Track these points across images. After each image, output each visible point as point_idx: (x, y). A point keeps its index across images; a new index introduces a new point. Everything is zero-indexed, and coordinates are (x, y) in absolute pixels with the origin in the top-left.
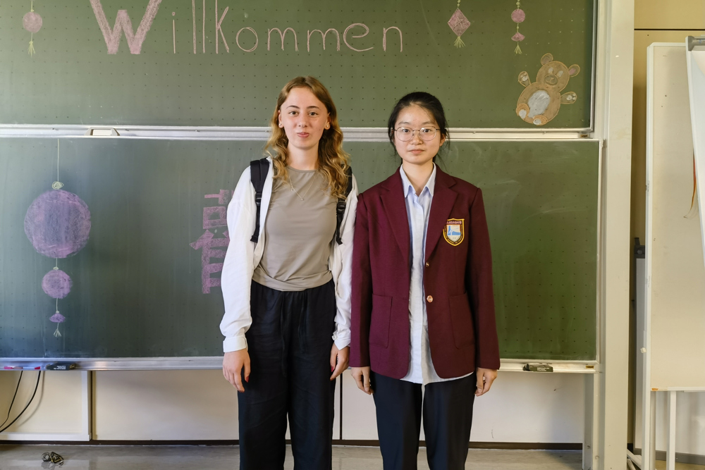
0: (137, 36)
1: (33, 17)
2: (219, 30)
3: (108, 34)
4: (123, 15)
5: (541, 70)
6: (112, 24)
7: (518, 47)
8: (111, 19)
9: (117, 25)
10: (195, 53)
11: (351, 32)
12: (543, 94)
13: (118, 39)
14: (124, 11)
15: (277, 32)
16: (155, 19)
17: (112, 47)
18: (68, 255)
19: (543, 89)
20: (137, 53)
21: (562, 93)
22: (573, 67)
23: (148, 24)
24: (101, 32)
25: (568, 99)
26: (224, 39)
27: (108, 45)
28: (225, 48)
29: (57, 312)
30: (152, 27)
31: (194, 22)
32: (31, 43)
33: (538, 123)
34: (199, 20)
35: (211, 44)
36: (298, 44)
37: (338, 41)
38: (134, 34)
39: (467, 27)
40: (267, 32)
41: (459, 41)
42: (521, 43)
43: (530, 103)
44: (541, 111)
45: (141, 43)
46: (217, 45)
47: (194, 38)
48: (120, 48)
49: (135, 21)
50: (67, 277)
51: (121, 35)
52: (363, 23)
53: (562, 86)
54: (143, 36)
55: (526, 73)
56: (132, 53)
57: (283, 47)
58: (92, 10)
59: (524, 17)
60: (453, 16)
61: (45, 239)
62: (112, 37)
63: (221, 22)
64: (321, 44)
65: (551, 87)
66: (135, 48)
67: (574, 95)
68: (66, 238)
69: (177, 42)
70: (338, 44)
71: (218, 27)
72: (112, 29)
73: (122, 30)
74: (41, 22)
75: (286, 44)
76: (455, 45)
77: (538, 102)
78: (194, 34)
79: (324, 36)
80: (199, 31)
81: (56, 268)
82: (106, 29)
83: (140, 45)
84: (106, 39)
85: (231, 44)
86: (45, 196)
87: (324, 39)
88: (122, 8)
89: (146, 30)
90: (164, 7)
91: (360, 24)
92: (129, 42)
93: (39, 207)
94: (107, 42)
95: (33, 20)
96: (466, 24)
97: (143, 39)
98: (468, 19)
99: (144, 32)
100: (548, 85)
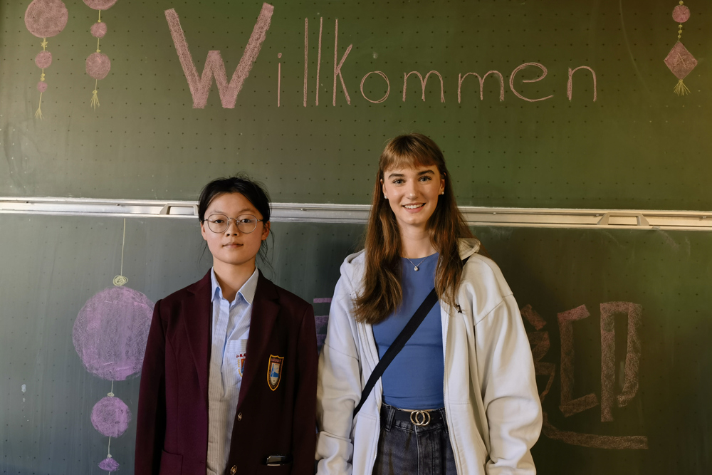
0: (232, 85)
1: (99, 60)
2: (338, 76)
3: (195, 82)
4: (214, 57)
6: (200, 71)
8: (200, 63)
9: (207, 71)
10: (305, 105)
11: (522, 75)
13: (207, 88)
14: (216, 52)
15: (416, 77)
16: (256, 64)
17: (199, 100)
18: (128, 377)
20: (231, 106)
23: (246, 70)
24: (186, 80)
26: (344, 86)
27: (193, 96)
28: (345, 98)
29: (109, 456)
30: (251, 72)
31: (306, 65)
32: (95, 92)
34: (313, 63)
35: (326, 93)
36: (445, 92)
37: (502, 89)
38: (228, 82)
39: (693, 66)
40: (402, 77)
41: (681, 86)
45: (236, 93)
46: (334, 94)
47: (305, 86)
48: (209, 100)
49: (230, 66)
50: (124, 407)
51: (211, 83)
52: (539, 61)
54: (240, 84)
56: (224, 106)
57: (423, 97)
58: (175, 50)
60: (672, 52)
61: (99, 354)
63: (341, 65)
64: (477, 92)
66: (229, 100)
68: (127, 352)
69: (282, 92)
70: (502, 92)
71: (337, 71)
72: (200, 76)
73: (213, 79)
74: (108, 66)
75: (428, 92)
76: (675, 91)
78: (305, 81)
79: (482, 81)
80: (312, 78)
81: (111, 394)
82: (192, 75)
83: (235, 97)
84: (191, 88)
85: (355, 92)
86: (104, 294)
87: (482, 86)
88: (213, 48)
89: (243, 77)
90: (266, 47)
91: (535, 64)
92: (221, 91)
93: (94, 309)
94: (192, 92)
95: (99, 63)
96: (691, 62)
97: (239, 89)
98: (696, 56)
99: (242, 79)
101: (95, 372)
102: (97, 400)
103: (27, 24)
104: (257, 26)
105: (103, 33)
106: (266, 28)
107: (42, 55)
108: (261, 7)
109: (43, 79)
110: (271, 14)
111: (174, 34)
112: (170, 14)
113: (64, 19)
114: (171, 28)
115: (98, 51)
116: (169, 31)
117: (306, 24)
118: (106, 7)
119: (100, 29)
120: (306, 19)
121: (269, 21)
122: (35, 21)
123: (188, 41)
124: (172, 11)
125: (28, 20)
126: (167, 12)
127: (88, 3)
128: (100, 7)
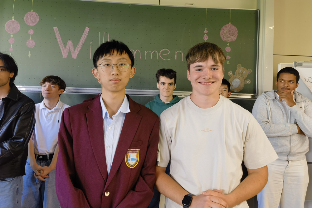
0: (76, 51)
1: (31, 42)
3: (63, 50)
4: (70, 43)
6: (65, 46)
7: (228, 61)
8: (65, 44)
9: (67, 47)
11: (163, 52)
12: (238, 80)
13: (67, 52)
14: (70, 41)
15: (133, 51)
16: (83, 45)
17: (65, 55)
19: (238, 78)
20: (75, 58)
21: (245, 80)
22: (249, 70)
23: (80, 47)
24: (60, 49)
25: (247, 82)
30: (82, 48)
32: (30, 52)
33: (236, 91)
36: (141, 56)
37: (157, 56)
38: (74, 50)
43: (233, 83)
44: (237, 86)
48: (68, 56)
49: (75, 45)
51: (69, 51)
52: (167, 49)
53: (245, 77)
54: (78, 51)
55: (231, 71)
56: (73, 58)
58: (57, 40)
59: (230, 50)
62: (65, 51)
64: (150, 57)
66: (74, 56)
67: (250, 81)
70: (157, 57)
72: (65, 48)
73: (69, 49)
74: (34, 44)
75: (136, 56)
77: (236, 83)
79: (152, 54)
82: (63, 48)
83: (77, 55)
87: (152, 55)
88: (69, 40)
90: (87, 40)
92: (72, 53)
94: (63, 53)
95: (31, 43)
97: (78, 53)
99: (79, 50)
100: (240, 77)
103: (6, 29)
104: (84, 34)
105: (33, 33)
106: (87, 34)
107: (11, 39)
108: (85, 28)
109: (11, 47)
110: (88, 30)
111: (57, 35)
112: (55, 28)
113: (19, 28)
115: (31, 39)
116: (55, 34)
118: (33, 25)
119: (31, 32)
120: (99, 33)
121: (88, 32)
122: (8, 28)
123: (61, 37)
124: (56, 27)
125: (6, 27)
126: (54, 28)
127: (27, 23)
128: (31, 25)
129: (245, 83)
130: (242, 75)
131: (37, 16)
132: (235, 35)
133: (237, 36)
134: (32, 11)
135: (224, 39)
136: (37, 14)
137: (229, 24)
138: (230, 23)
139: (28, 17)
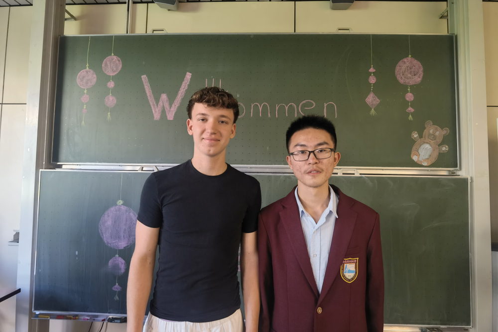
0: (172, 109)
3: (155, 108)
4: (164, 97)
5: (425, 131)
6: (157, 103)
7: (410, 116)
8: (157, 100)
9: (161, 103)
11: (304, 106)
12: (427, 146)
13: (160, 111)
14: (165, 94)
15: (257, 105)
16: (183, 99)
17: (157, 116)
18: (124, 247)
19: (427, 143)
20: (172, 119)
21: (439, 145)
22: (445, 129)
23: (179, 102)
24: (151, 107)
25: (443, 149)
27: (154, 115)
29: (117, 284)
30: (181, 103)
32: (109, 113)
33: (425, 164)
36: (270, 113)
37: (296, 111)
38: (170, 108)
39: (378, 103)
40: (251, 106)
41: (373, 112)
42: (412, 114)
43: (419, 151)
44: (427, 157)
45: (174, 113)
48: (161, 116)
49: (171, 100)
50: (123, 261)
51: (162, 109)
53: (440, 140)
54: (176, 109)
55: (416, 132)
56: (168, 119)
57: (260, 115)
58: (146, 94)
59: (413, 98)
60: (369, 96)
61: (111, 237)
64: (285, 112)
65: (432, 141)
66: (170, 116)
67: (447, 147)
70: (296, 113)
72: (157, 105)
73: (163, 106)
74: (115, 101)
75: (263, 113)
76: (371, 114)
77: (424, 152)
79: (287, 108)
81: (117, 256)
82: (154, 105)
83: (173, 115)
84: (153, 111)
86: (113, 209)
87: (287, 110)
88: (164, 93)
89: (177, 106)
90: (188, 92)
91: (310, 101)
92: (167, 113)
93: (108, 216)
94: (154, 113)
95: (111, 100)
96: (377, 101)
97: (175, 111)
98: (378, 98)
100: (430, 140)
101: (109, 245)
102: (111, 258)
103: (77, 82)
104: (184, 83)
105: (113, 86)
106: (188, 83)
107: (84, 96)
108: (186, 74)
109: (85, 108)
110: (190, 77)
111: (146, 87)
113: (95, 80)
114: (144, 84)
115: (110, 94)
116: (143, 85)
117: (206, 82)
118: (114, 74)
119: (111, 84)
120: (206, 80)
121: (189, 80)
122: (81, 81)
123: (152, 89)
124: (145, 76)
125: (78, 80)
126: (142, 76)
127: (106, 72)
128: (112, 74)
129: (439, 150)
130: (435, 138)
131: (119, 61)
132: (420, 75)
133: (422, 76)
134: (113, 54)
135: (401, 81)
136: (120, 59)
137: (408, 58)
138: (410, 56)
139: (106, 63)
